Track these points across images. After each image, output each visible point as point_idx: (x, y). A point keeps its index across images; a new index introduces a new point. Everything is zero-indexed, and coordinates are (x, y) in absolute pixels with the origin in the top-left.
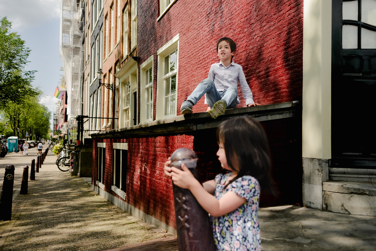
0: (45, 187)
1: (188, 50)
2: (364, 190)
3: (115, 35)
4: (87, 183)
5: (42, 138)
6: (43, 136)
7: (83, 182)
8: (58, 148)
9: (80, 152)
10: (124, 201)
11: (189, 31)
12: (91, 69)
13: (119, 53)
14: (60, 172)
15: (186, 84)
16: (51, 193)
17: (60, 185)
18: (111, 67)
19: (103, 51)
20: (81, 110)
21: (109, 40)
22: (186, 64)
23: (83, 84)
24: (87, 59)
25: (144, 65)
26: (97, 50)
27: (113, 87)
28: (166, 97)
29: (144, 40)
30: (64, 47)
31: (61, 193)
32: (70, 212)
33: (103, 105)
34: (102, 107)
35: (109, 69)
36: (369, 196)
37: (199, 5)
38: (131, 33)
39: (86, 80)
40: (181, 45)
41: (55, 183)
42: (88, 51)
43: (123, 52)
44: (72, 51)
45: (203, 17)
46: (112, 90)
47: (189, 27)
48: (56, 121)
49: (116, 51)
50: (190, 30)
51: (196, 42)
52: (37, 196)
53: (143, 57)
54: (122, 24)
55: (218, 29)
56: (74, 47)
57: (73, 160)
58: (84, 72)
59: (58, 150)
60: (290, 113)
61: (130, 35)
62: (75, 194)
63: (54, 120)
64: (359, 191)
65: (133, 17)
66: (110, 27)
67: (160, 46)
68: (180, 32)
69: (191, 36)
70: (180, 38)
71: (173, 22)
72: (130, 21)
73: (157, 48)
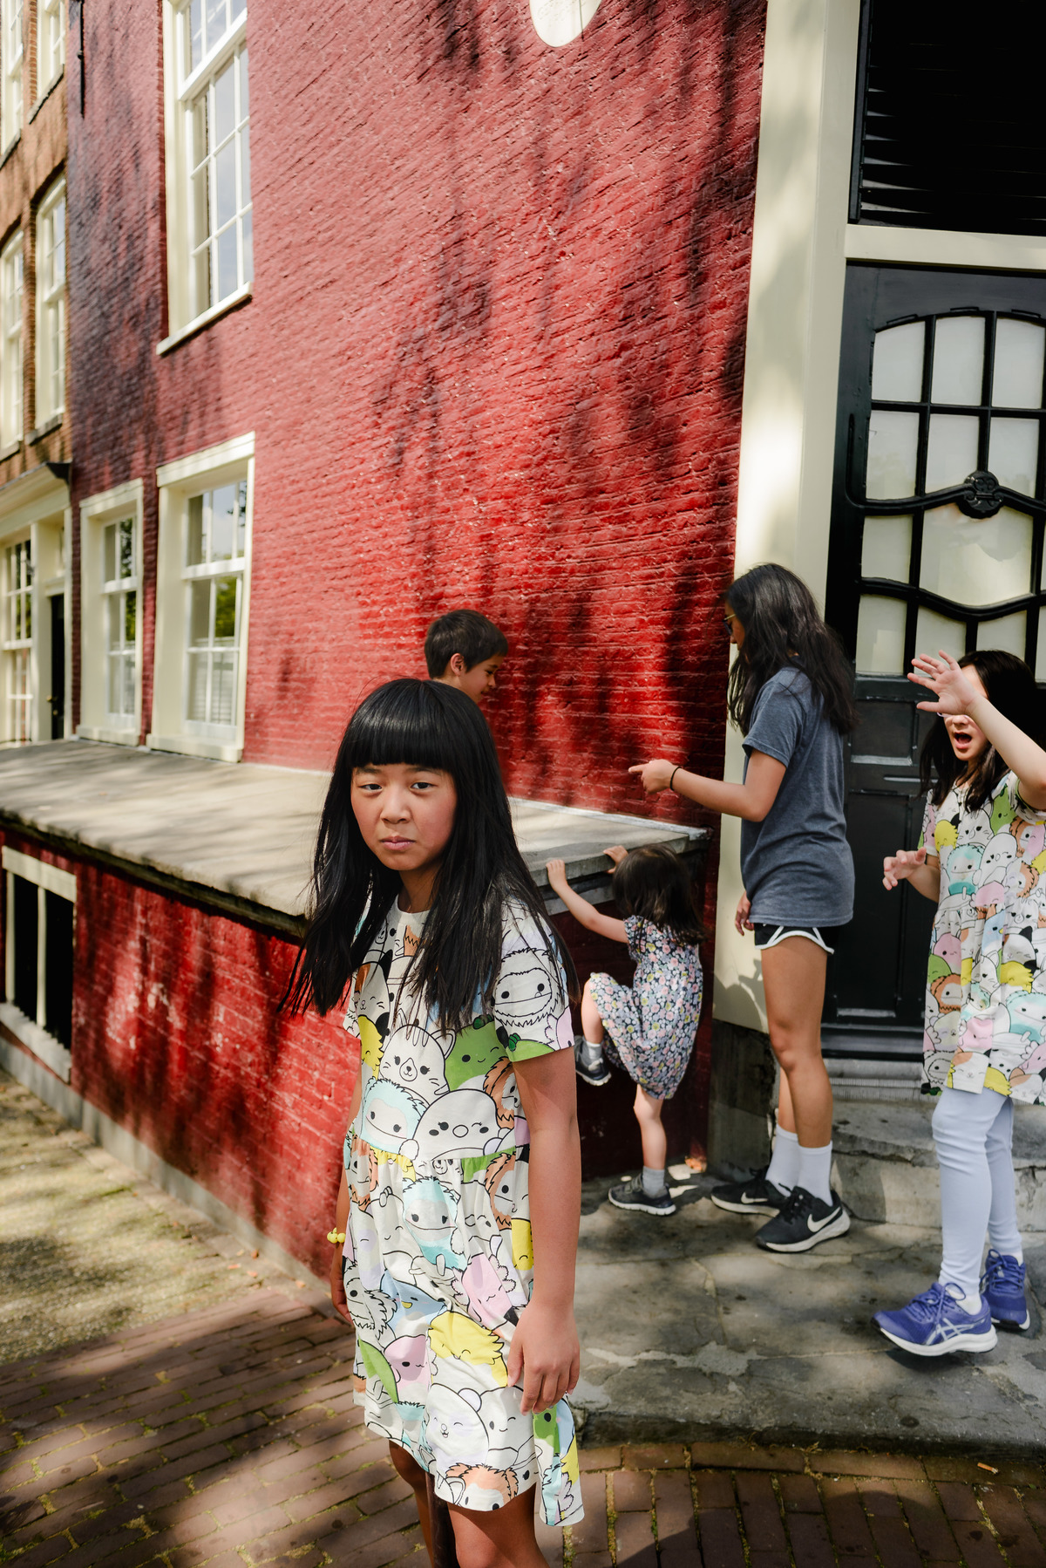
1: (294, 509)
2: (898, 1147)
10: (60, 1083)
11: (294, 437)
15: (281, 637)
22: (283, 561)
25: (98, 504)
28: (194, 650)
29: (96, 405)
36: (914, 1165)
37: (341, 353)
40: (264, 479)
45: (356, 407)
47: (295, 423)
50: (301, 436)
51: (326, 489)
53: (94, 474)
55: (420, 472)
61: (33, 364)
64: (885, 1149)
65: (44, 293)
67: (172, 451)
68: (261, 430)
69: (307, 459)
70: (257, 449)
71: (227, 377)
72: (32, 303)
73: (163, 459)
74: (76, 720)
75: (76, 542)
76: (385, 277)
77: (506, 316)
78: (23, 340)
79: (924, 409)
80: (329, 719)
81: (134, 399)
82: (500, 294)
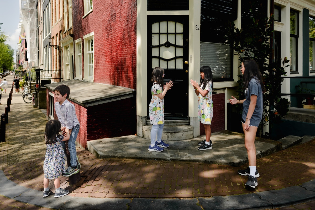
0: (18, 118)
1: (98, 44)
3: (59, 12)
4: (44, 114)
5: (7, 69)
6: (8, 68)
7: (42, 113)
8: (22, 83)
9: (39, 93)
11: (98, 33)
12: (44, 28)
13: (62, 26)
14: (26, 104)
16: (23, 123)
17: (27, 116)
18: (57, 33)
19: (52, 20)
20: (38, 56)
21: (55, 14)
23: (38, 37)
24: (40, 19)
25: (77, 41)
26: (47, 16)
27: (59, 47)
28: (89, 65)
29: (76, 25)
30: (23, 9)
31: (29, 122)
32: (35, 136)
33: (53, 57)
34: (52, 59)
35: (56, 34)
37: (102, 21)
38: (69, 16)
39: (40, 34)
40: (95, 39)
41: (23, 114)
42: (41, 14)
43: (64, 26)
44: (29, 12)
45: (104, 29)
46: (58, 49)
47: (98, 31)
48: (18, 57)
49: (60, 23)
51: (101, 41)
52: (15, 125)
53: (76, 36)
54: (63, 7)
55: (110, 39)
56: (31, 10)
57: (34, 97)
58: (39, 27)
59: (22, 84)
60: (132, 95)
61: (68, 17)
62: (37, 123)
63: (17, 56)
66: (56, 4)
67: (85, 34)
68: (94, 31)
69: (99, 36)
70: (94, 34)
71: (90, 23)
72: (68, 8)
73: (83, 35)
74: (75, 76)
75: (74, 47)
76: (106, 11)
77: (118, 18)
78: (67, 13)
79: (160, 34)
80: (103, 75)
81: (80, 25)
82: (117, 15)
